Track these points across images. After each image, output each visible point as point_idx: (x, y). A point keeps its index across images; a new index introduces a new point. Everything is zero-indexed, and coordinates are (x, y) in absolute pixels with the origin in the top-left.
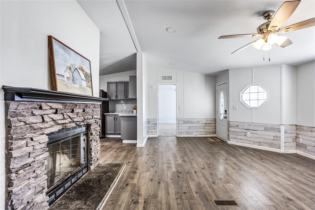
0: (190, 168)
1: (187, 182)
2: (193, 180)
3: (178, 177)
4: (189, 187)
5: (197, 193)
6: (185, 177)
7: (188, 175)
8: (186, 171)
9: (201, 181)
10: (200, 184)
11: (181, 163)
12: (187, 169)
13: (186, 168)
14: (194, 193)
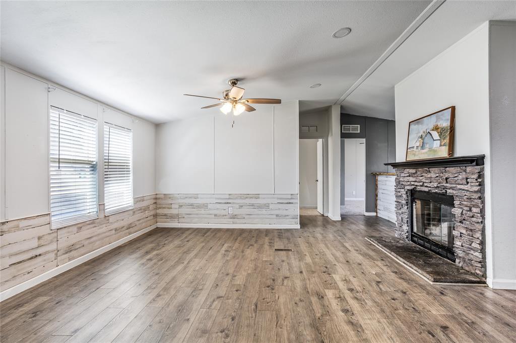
0: (309, 279)
1: (314, 263)
2: (306, 264)
3: (326, 268)
4: (313, 259)
5: (305, 255)
6: (318, 268)
7: (313, 270)
8: (315, 275)
9: (298, 263)
10: (300, 260)
11: (326, 291)
12: (314, 277)
13: (317, 280)
14: (308, 254)
